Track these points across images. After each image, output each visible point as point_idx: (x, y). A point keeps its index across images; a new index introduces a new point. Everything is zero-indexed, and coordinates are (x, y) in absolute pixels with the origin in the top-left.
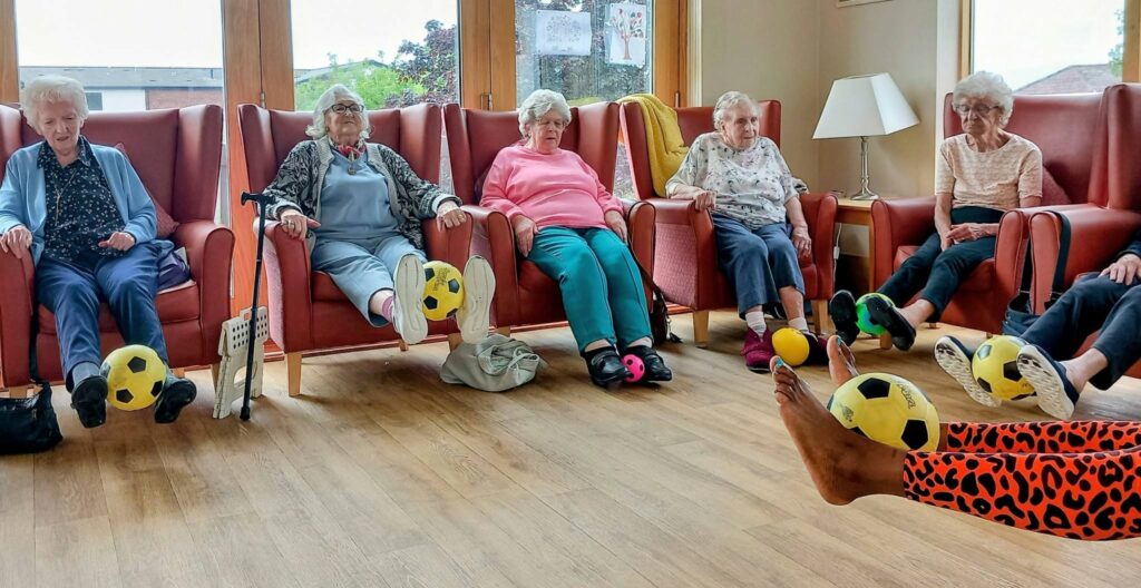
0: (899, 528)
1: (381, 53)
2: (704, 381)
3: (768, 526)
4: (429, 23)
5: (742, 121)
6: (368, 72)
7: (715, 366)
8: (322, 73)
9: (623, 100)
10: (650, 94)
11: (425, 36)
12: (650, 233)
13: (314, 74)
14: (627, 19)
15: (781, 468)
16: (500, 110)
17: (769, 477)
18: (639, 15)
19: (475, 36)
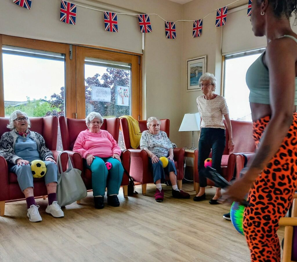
0: (195, 249)
1: (46, 97)
2: (144, 206)
3: (157, 251)
4: (61, 88)
5: (155, 125)
6: (41, 103)
7: (147, 201)
8: (24, 103)
9: (121, 117)
10: (130, 116)
11: (60, 92)
12: (129, 160)
13: (21, 104)
14: (123, 91)
15: (162, 232)
16: (80, 119)
17: (158, 235)
18: (127, 90)
19: (71, 94)
